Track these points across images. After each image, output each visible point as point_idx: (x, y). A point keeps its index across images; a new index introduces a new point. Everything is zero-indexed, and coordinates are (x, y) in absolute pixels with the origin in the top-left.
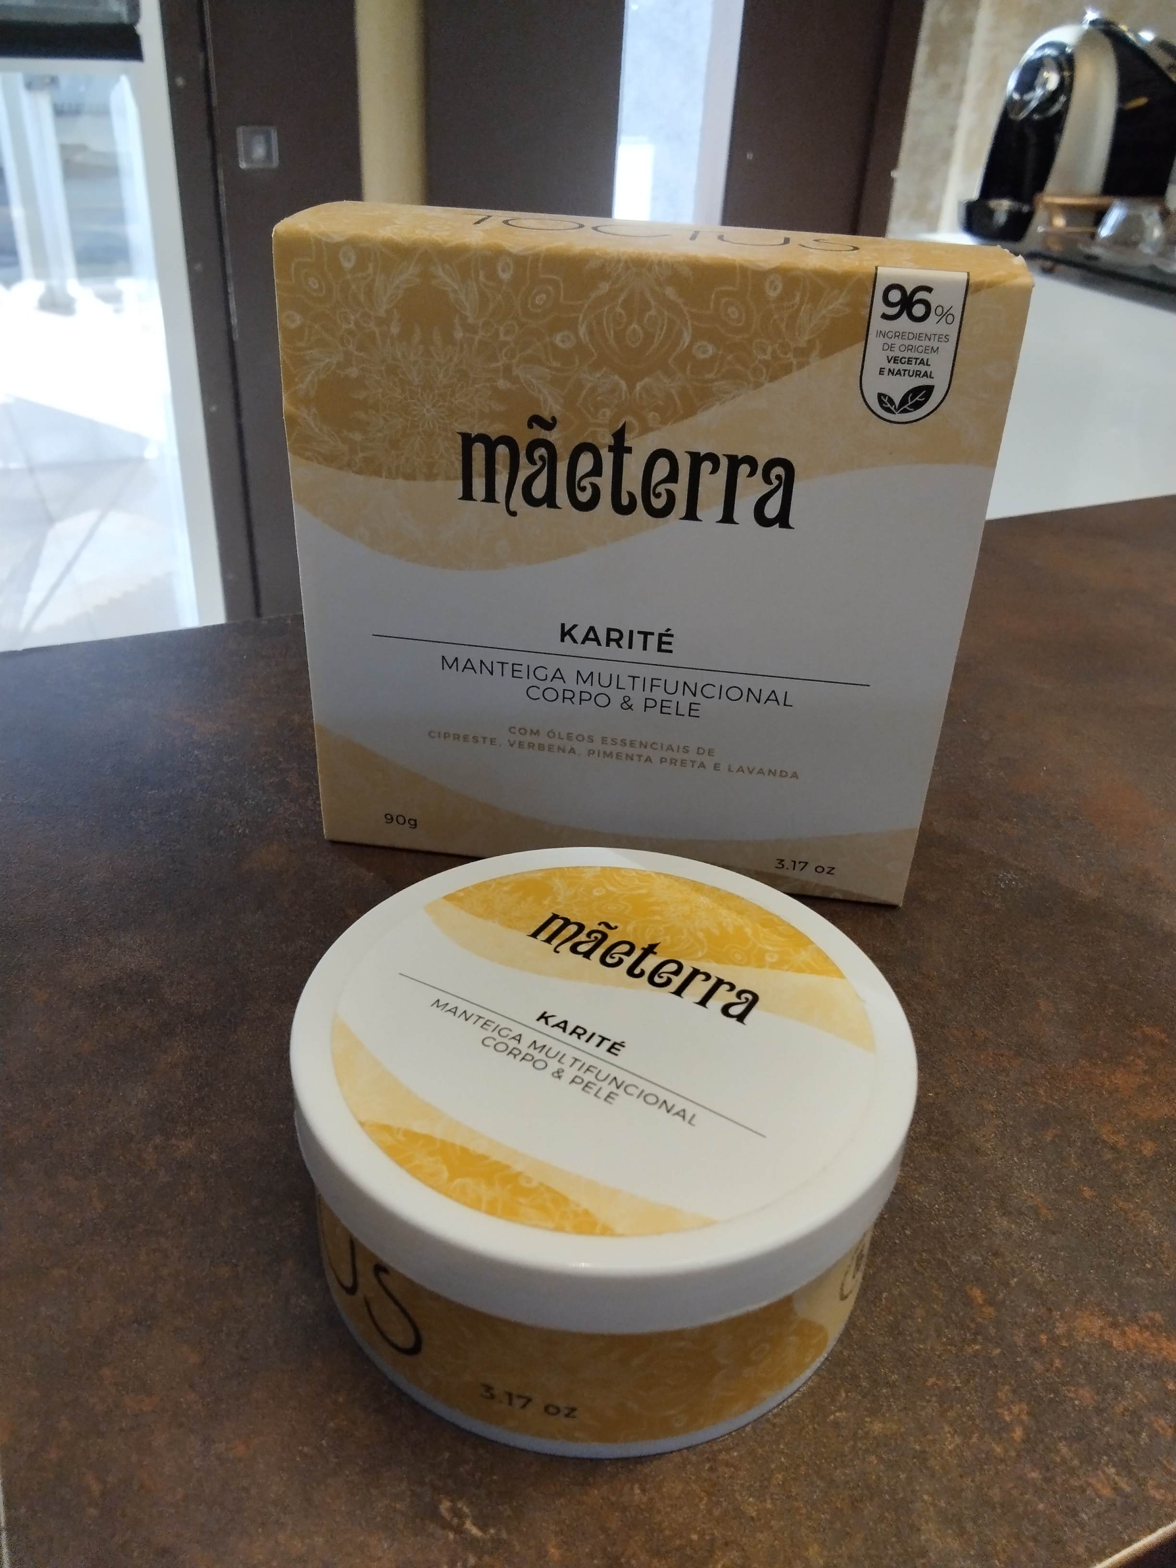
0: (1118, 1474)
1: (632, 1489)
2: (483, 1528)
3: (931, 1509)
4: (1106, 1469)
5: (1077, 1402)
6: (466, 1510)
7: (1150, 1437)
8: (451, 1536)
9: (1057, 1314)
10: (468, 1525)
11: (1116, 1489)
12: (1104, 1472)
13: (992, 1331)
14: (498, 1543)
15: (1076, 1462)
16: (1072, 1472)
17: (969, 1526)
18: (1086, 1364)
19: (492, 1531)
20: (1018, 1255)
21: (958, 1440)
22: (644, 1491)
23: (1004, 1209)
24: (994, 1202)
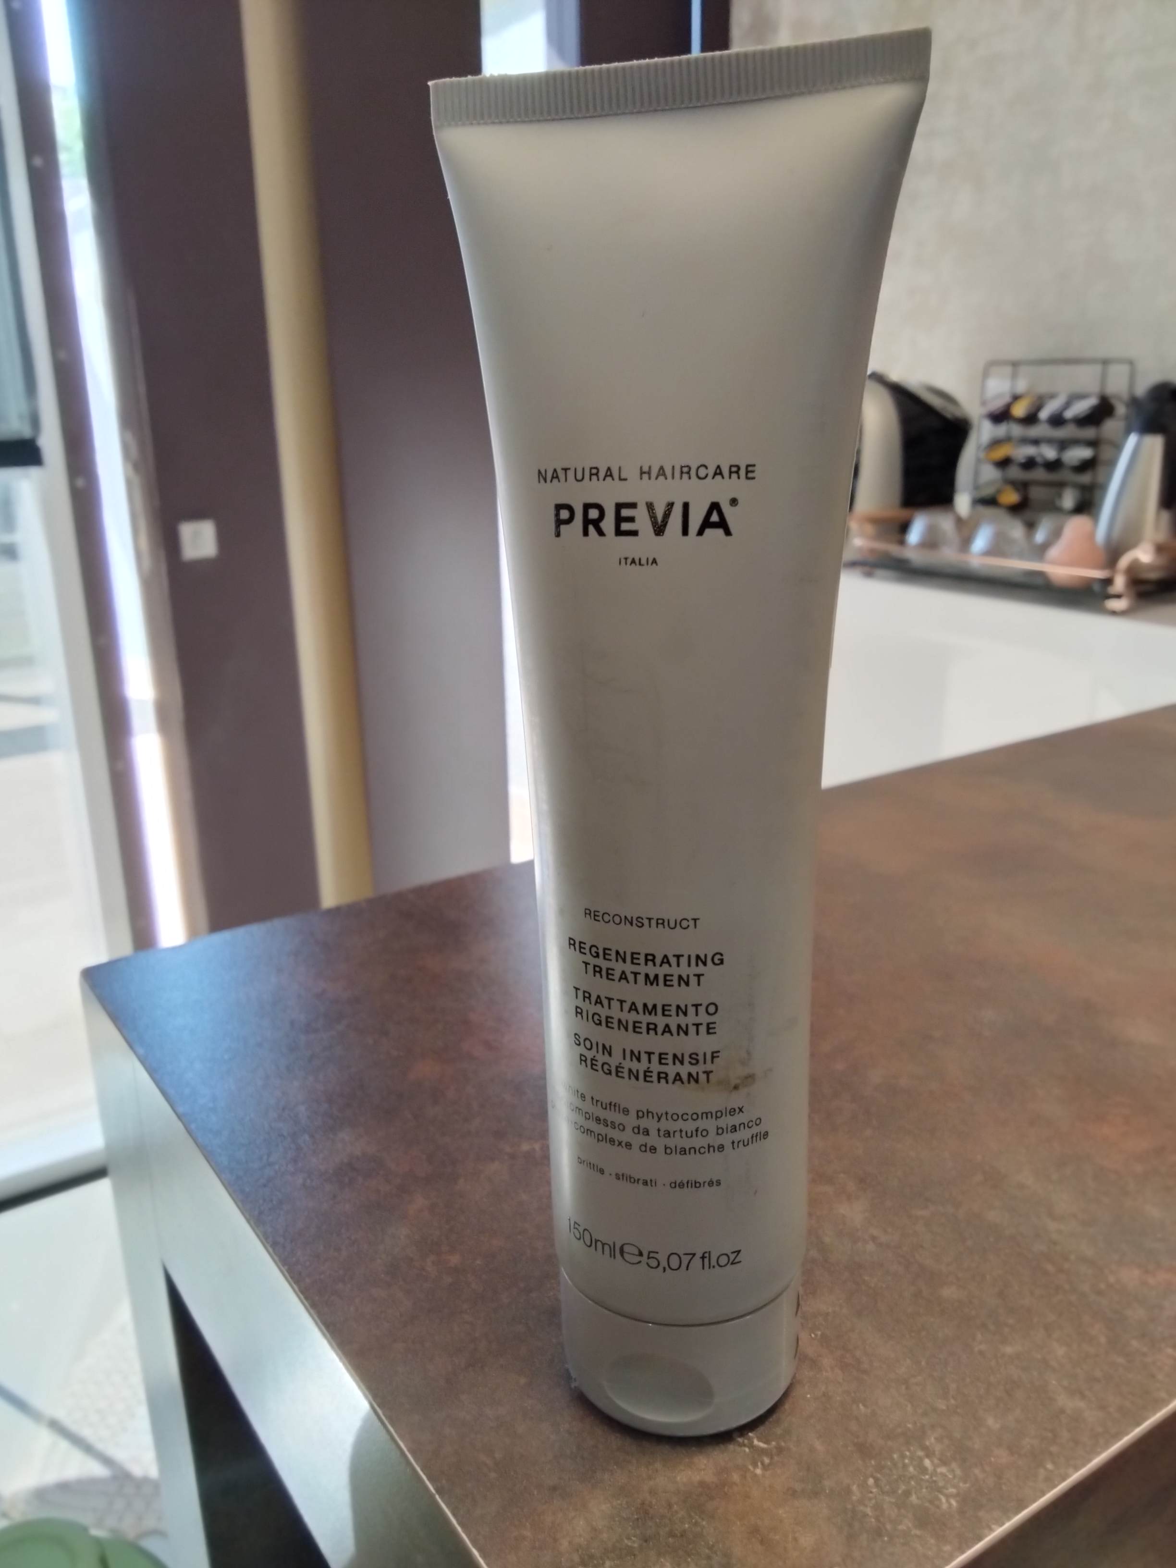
1: (858, 1406)
2: (767, 1442)
3: (1060, 1387)
5: (1135, 1317)
9: (1107, 1271)
10: (756, 1442)
13: (1067, 1287)
14: (780, 1450)
15: (1145, 1349)
16: (1144, 1355)
17: (1087, 1393)
18: (1136, 1296)
20: (1070, 1242)
21: (1064, 1349)
22: (865, 1406)
23: (1052, 1217)
24: (1043, 1214)
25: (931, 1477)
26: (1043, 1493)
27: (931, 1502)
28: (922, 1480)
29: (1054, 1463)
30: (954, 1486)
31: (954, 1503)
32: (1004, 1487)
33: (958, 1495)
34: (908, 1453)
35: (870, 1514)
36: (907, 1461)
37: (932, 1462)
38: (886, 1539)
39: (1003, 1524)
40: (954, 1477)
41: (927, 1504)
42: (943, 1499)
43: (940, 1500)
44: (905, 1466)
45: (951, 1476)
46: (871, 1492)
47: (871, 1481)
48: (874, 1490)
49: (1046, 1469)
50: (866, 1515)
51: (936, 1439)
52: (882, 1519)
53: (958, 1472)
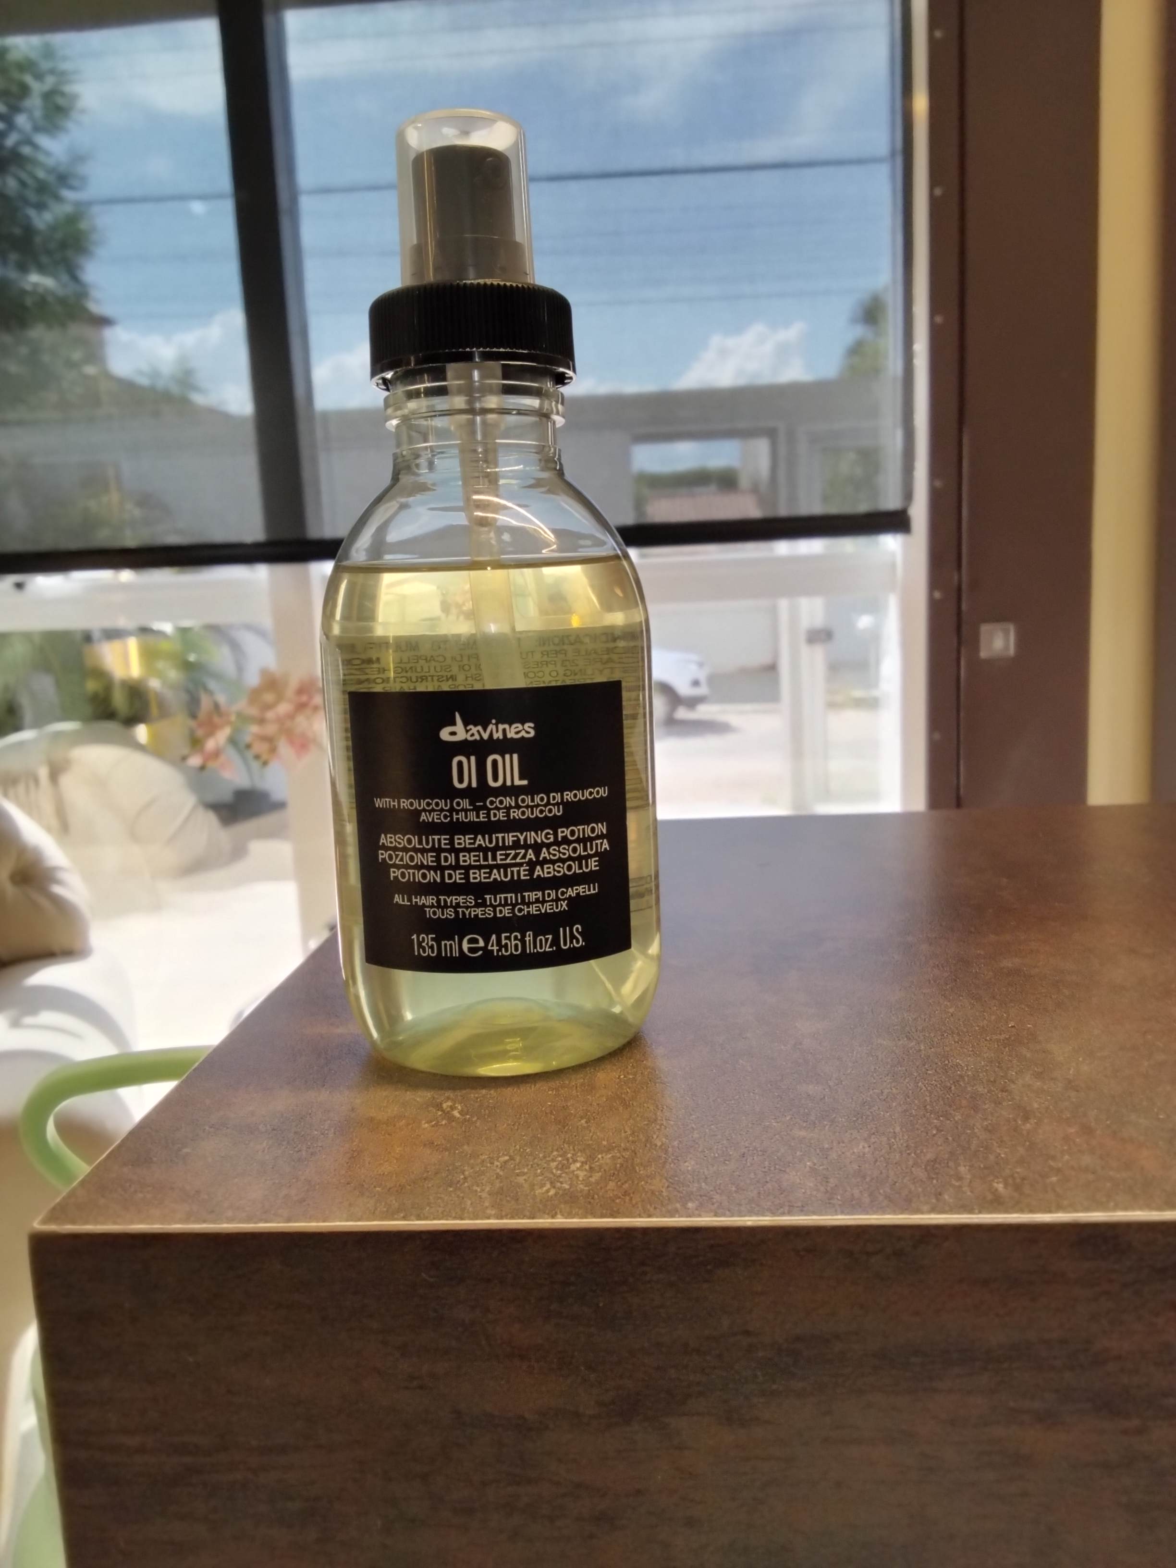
1: (581, 1120)
3: (808, 1168)
4: (995, 1185)
5: (1003, 1156)
6: (459, 1107)
7: (1058, 1181)
8: (440, 1113)
11: (995, 1192)
12: (991, 1185)
14: (467, 1120)
15: (969, 1176)
16: (960, 1178)
17: (833, 1180)
18: (1033, 1143)
19: (468, 1116)
20: (1027, 1094)
21: (867, 1150)
23: (1038, 1076)
24: (1032, 1072)
25: (562, 1174)
26: (650, 1216)
27: (531, 1185)
28: (551, 1172)
29: (701, 1205)
30: (572, 1185)
31: (552, 1192)
32: (618, 1201)
33: (565, 1190)
34: (569, 1155)
35: (467, 1173)
36: (560, 1159)
37: (581, 1166)
38: (451, 1189)
39: (573, 1218)
40: (583, 1180)
41: (526, 1186)
42: (545, 1189)
43: (542, 1186)
44: (553, 1160)
45: (581, 1179)
46: (492, 1163)
47: (507, 1158)
48: (496, 1163)
49: (684, 1206)
50: (463, 1172)
51: (613, 1156)
52: (469, 1179)
53: (593, 1180)
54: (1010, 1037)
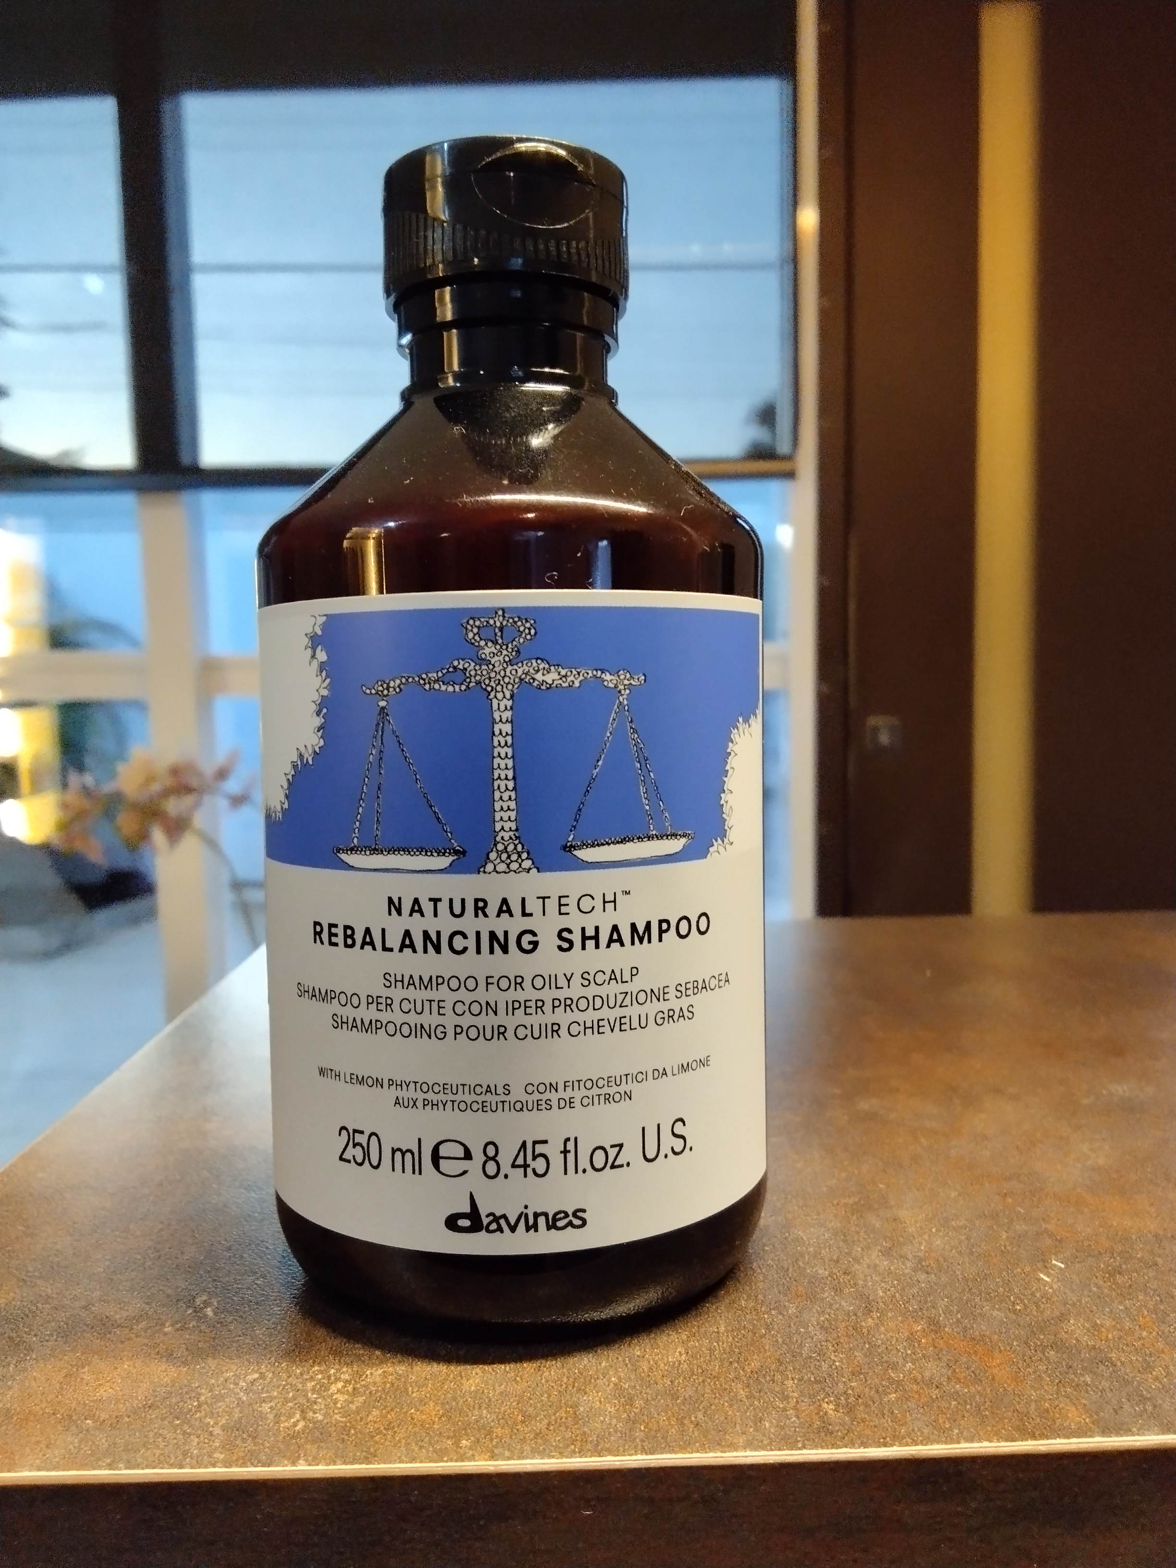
0: (836, 1410)
3: (612, 1385)
4: (825, 1405)
5: (837, 1364)
6: (215, 1303)
7: (897, 1399)
8: (190, 1311)
9: (875, 1315)
11: (823, 1417)
12: (820, 1406)
13: (792, 1310)
15: (796, 1394)
16: (786, 1398)
17: (639, 1403)
18: (873, 1346)
19: (222, 1316)
20: (872, 1278)
23: (887, 1253)
24: (879, 1247)
25: (317, 1398)
26: (413, 1460)
27: (277, 1416)
28: (306, 1396)
29: (477, 1442)
30: (326, 1415)
31: (301, 1425)
32: (377, 1438)
33: (317, 1422)
35: (203, 1398)
36: (320, 1376)
37: (344, 1387)
38: (178, 1422)
39: (318, 1465)
40: (343, 1407)
42: (292, 1421)
43: (290, 1416)
44: (309, 1380)
45: (339, 1405)
46: (237, 1384)
47: (256, 1376)
48: (243, 1384)
49: (457, 1444)
50: (198, 1397)
51: (384, 1372)
52: (203, 1407)
53: (353, 1407)
54: (860, 1200)
